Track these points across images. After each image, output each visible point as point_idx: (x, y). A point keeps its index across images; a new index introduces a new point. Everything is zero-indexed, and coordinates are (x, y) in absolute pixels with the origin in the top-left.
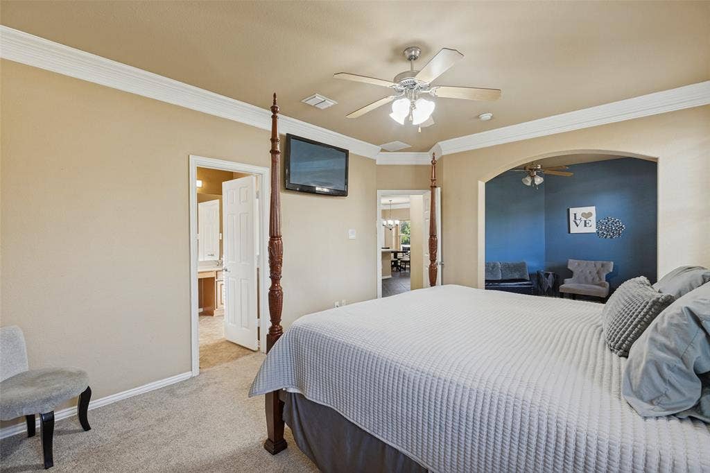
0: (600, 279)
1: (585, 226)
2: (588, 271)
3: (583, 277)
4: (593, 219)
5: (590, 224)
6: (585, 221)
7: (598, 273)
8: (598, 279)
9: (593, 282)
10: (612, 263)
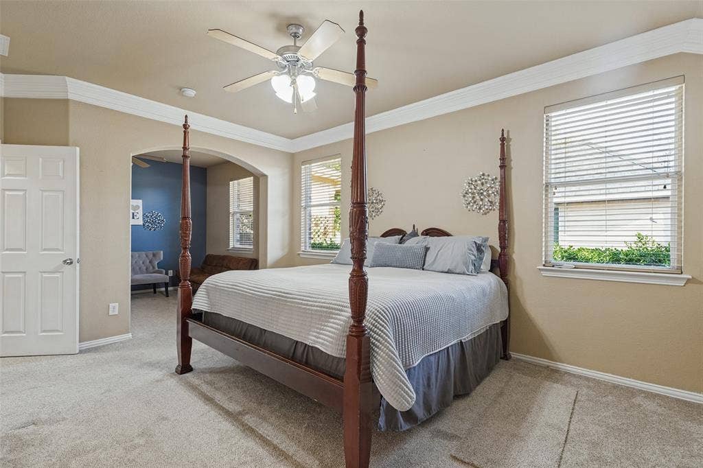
0: (154, 268)
1: (133, 218)
2: (141, 262)
3: (138, 268)
4: (140, 211)
5: (138, 216)
6: (133, 214)
7: (150, 262)
8: (151, 267)
9: (147, 271)
10: (162, 252)
